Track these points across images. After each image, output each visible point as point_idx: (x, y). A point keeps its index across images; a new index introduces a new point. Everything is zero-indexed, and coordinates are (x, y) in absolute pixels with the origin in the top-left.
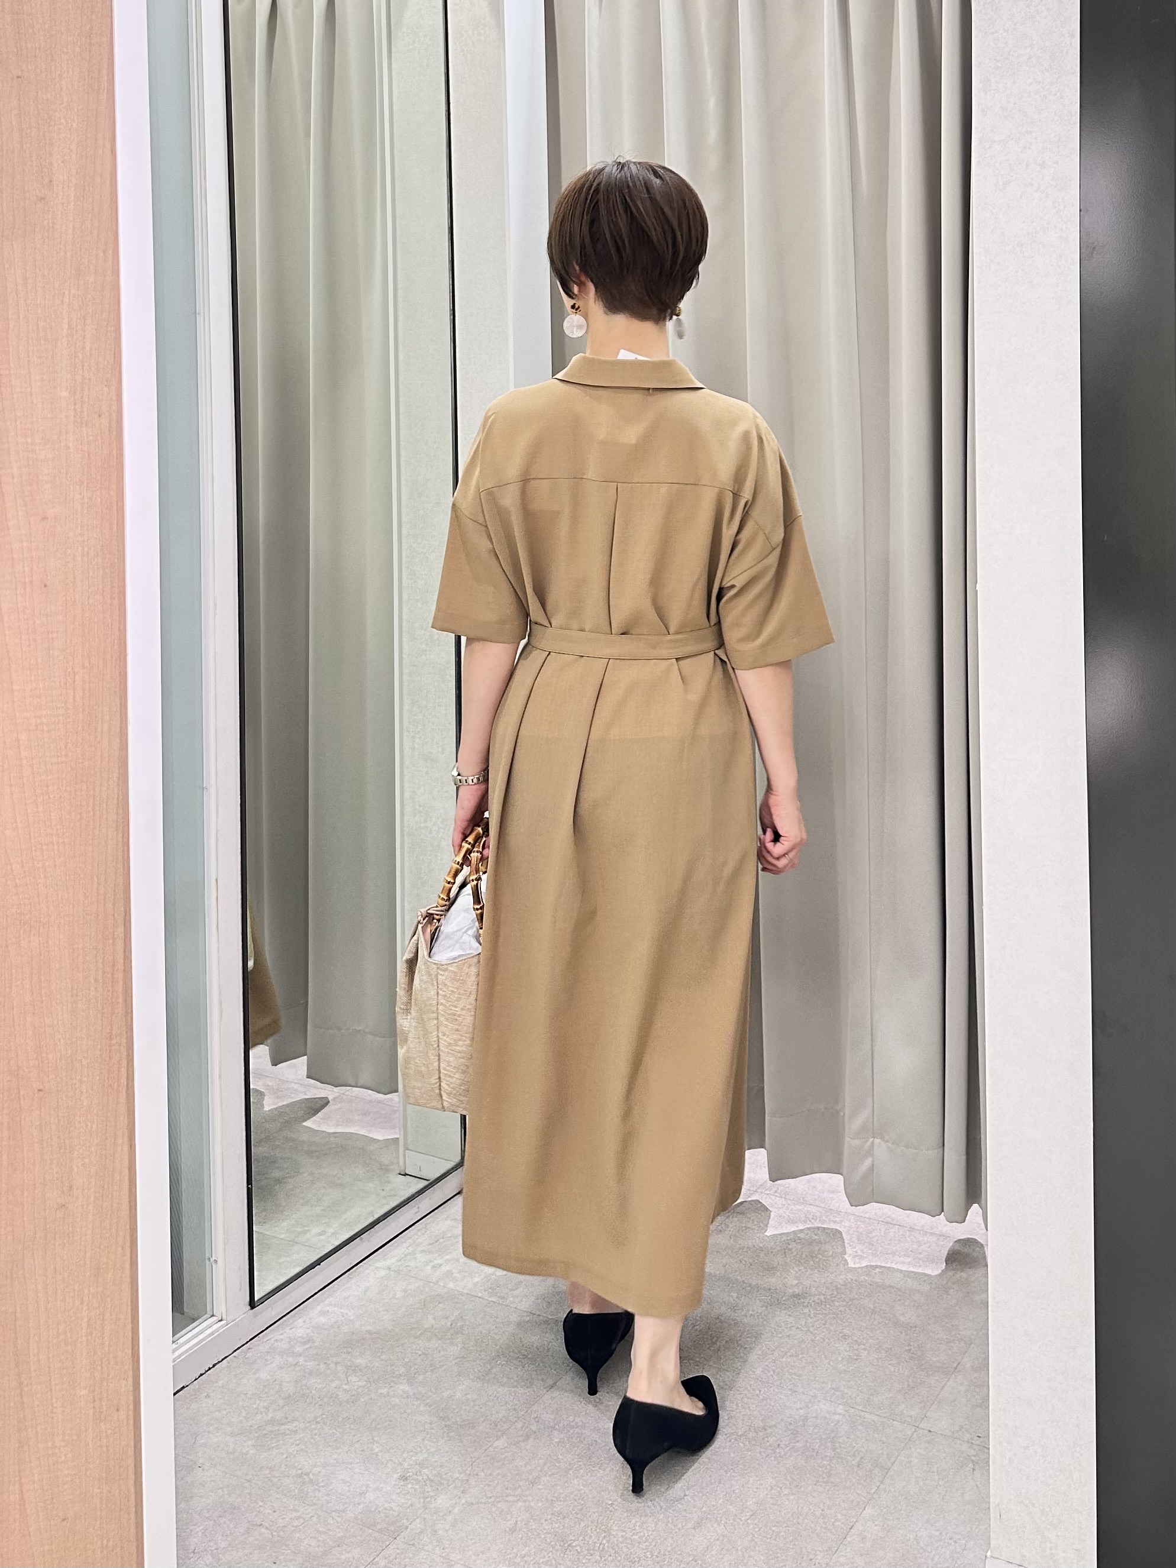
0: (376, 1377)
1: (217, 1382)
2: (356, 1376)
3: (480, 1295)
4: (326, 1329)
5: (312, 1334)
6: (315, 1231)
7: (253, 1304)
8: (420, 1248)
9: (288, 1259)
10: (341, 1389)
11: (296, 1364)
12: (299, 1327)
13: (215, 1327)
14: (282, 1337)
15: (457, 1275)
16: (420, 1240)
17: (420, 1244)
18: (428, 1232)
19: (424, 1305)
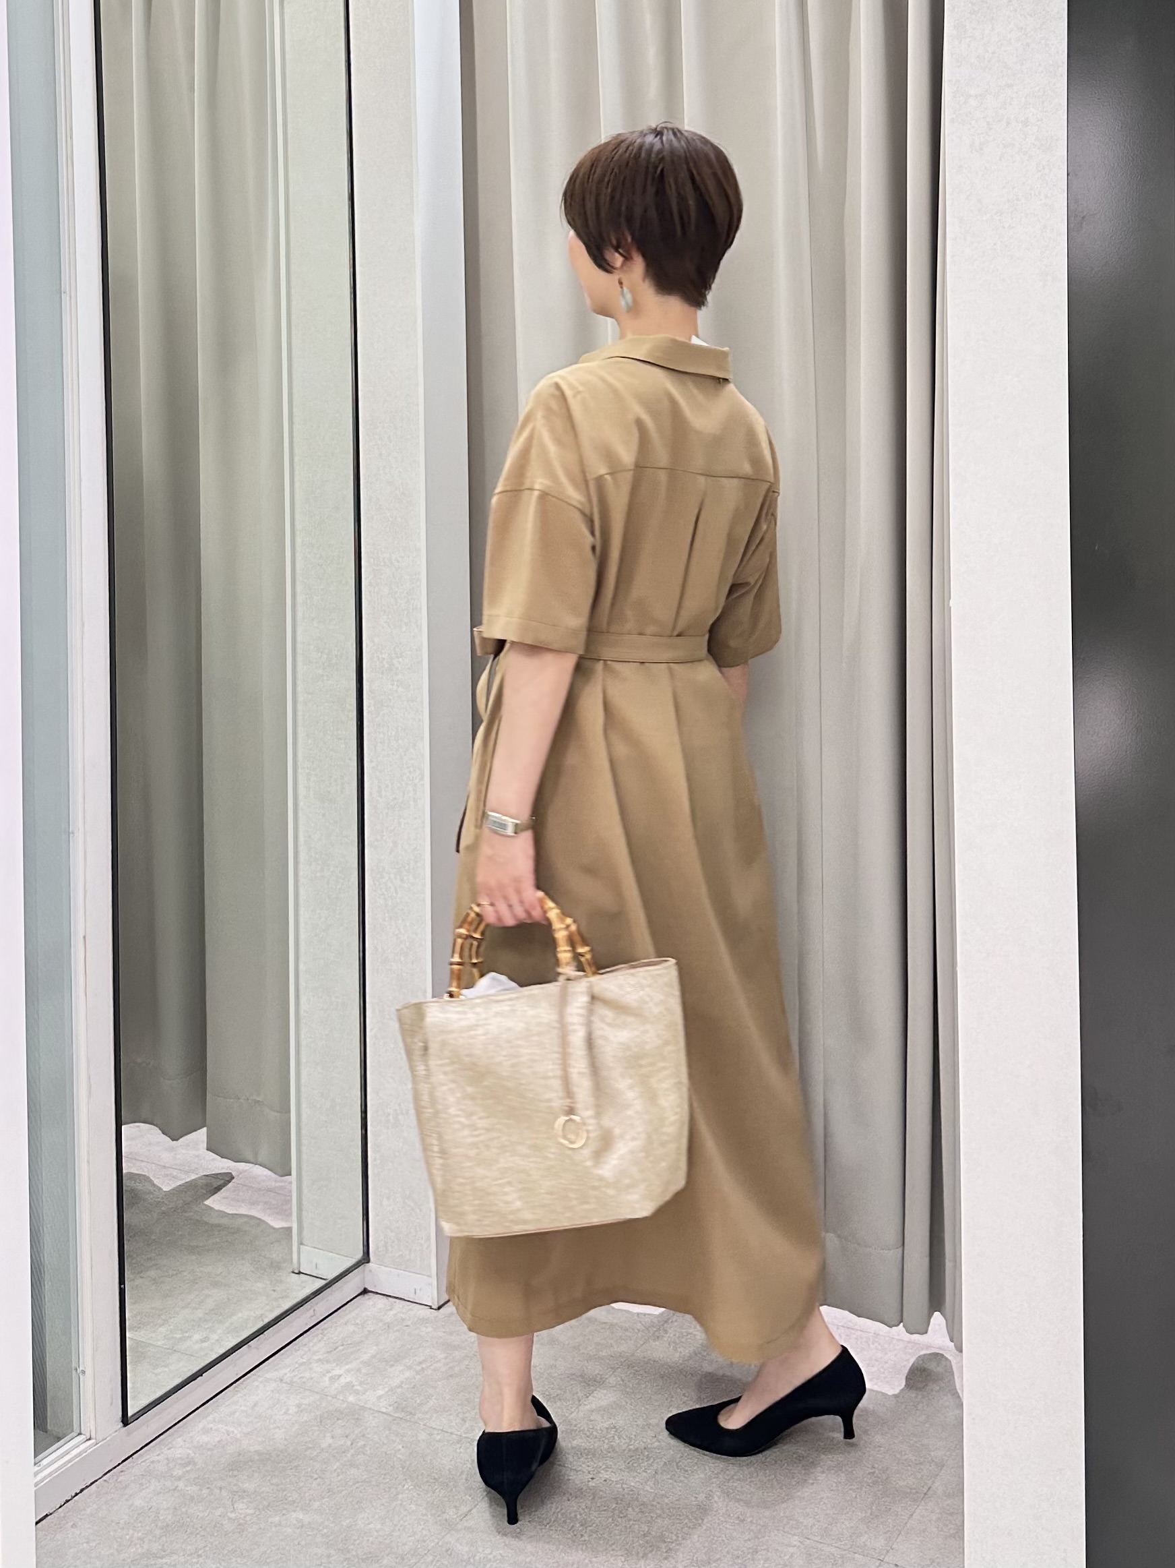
0: (265, 1503)
1: (85, 1510)
2: (243, 1503)
3: (384, 1410)
4: (209, 1450)
5: (193, 1455)
6: (197, 1337)
7: (125, 1421)
8: (316, 1357)
9: (166, 1369)
10: (226, 1518)
11: (175, 1489)
12: (178, 1446)
13: (82, 1447)
14: (158, 1458)
15: (359, 1388)
16: (316, 1348)
17: (315, 1353)
18: (325, 1338)
19: (321, 1422)
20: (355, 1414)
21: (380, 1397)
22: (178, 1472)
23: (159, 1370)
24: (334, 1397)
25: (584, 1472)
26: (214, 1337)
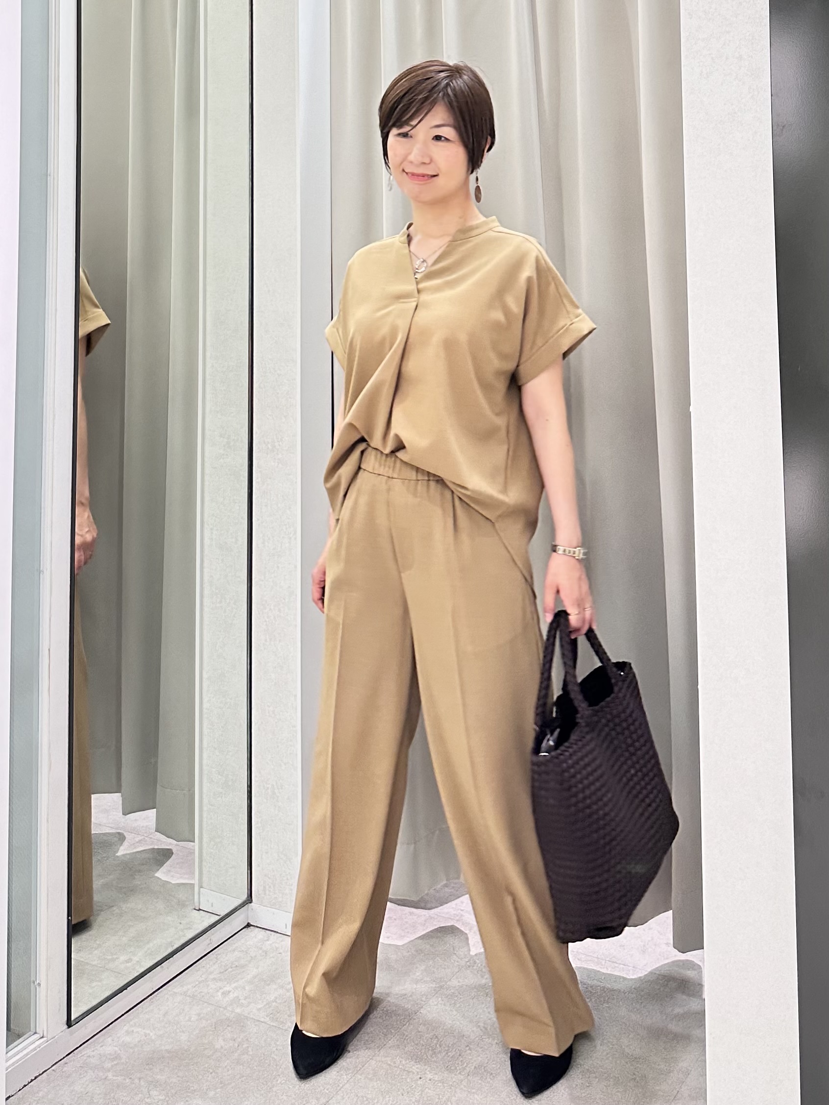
0: (173, 1091)
1: (38, 1093)
2: (156, 1090)
3: (262, 1020)
4: (131, 1048)
5: (119, 1052)
6: (123, 958)
7: (69, 1024)
8: (211, 977)
9: (100, 984)
10: (144, 1102)
11: (106, 1078)
12: (108, 1045)
13: (38, 1043)
14: (93, 1054)
15: (243, 1001)
16: (212, 969)
17: (211, 973)
18: (219, 962)
19: (215, 1028)
20: (240, 1022)
21: (259, 1010)
22: (108, 1065)
23: (94, 984)
24: (225, 1008)
25: (414, 1073)
26: (135, 959)
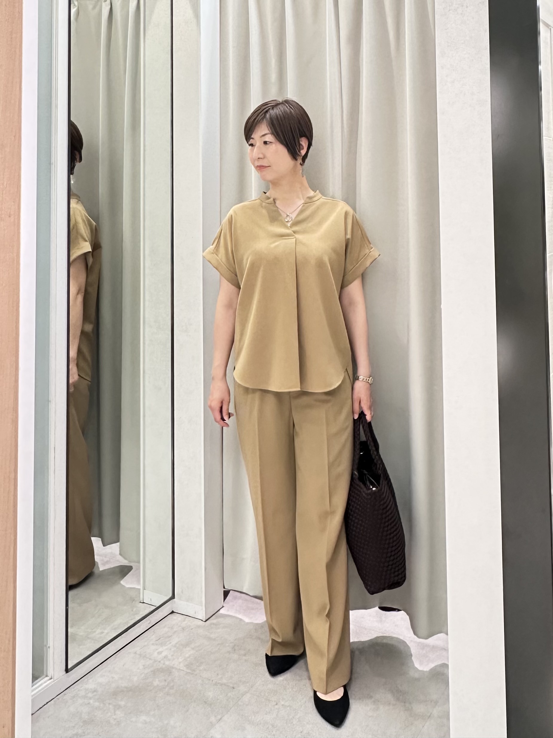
0: (129, 711)
1: (48, 712)
2: (119, 711)
4: (103, 685)
5: (97, 688)
7: (67, 670)
9: (85, 647)
10: (112, 718)
11: (89, 704)
13: (48, 682)
14: (80, 689)
15: (170, 658)
16: (151, 638)
17: (150, 641)
18: (155, 634)
19: (154, 673)
20: (168, 671)
21: (180, 663)
22: (90, 695)
23: (81, 647)
24: (160, 662)
25: (272, 701)
